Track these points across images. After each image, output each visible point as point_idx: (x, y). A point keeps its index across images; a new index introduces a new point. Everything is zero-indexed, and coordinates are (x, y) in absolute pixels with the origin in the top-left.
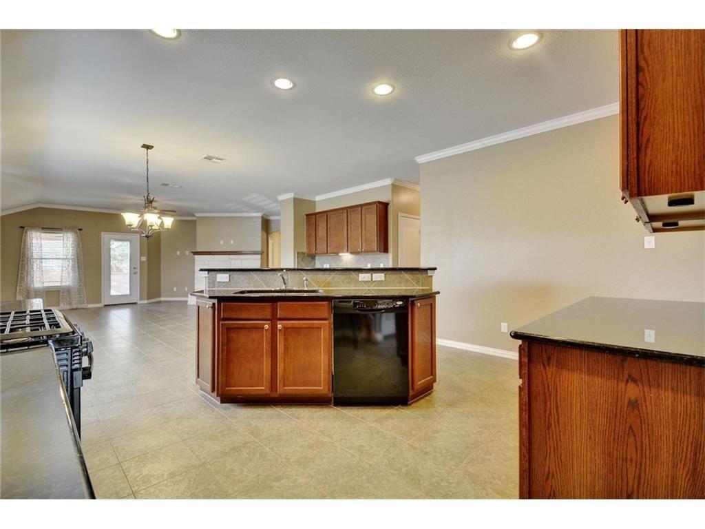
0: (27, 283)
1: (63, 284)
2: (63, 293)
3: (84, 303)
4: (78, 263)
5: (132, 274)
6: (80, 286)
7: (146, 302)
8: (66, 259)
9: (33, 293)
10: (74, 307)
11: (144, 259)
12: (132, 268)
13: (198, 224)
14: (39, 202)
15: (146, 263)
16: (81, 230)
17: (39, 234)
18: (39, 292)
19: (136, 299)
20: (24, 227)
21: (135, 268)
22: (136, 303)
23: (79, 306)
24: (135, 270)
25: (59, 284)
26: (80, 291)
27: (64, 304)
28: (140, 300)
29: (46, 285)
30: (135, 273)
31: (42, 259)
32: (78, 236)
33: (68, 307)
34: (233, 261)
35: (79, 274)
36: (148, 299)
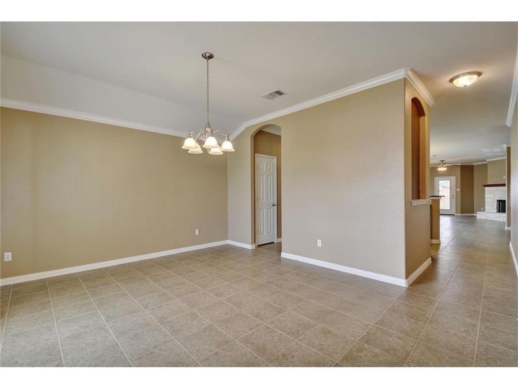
5: (451, 198)
12: (451, 195)
15: (460, 193)
19: (453, 212)
22: (454, 215)
28: (456, 213)
36: (461, 213)
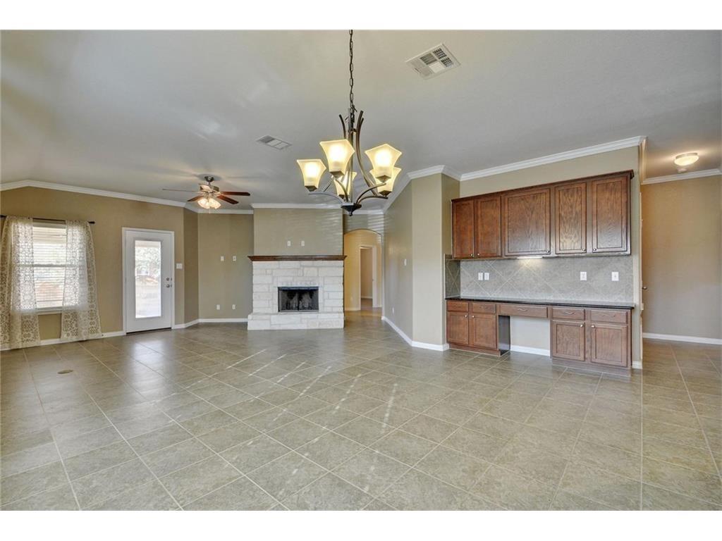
0: (9, 304)
1: (67, 304)
2: (66, 317)
3: (97, 332)
4: (89, 272)
6: (92, 306)
7: (183, 326)
8: (71, 266)
9: (19, 320)
10: (85, 339)
11: (180, 266)
13: (255, 218)
14: (31, 179)
16: (93, 223)
17: (28, 228)
18: (29, 317)
20: (5, 217)
21: (168, 279)
23: (91, 337)
24: (169, 283)
25: (59, 304)
26: (91, 314)
27: (68, 335)
29: (39, 306)
30: (168, 287)
31: (33, 266)
32: (88, 232)
33: (75, 339)
34: (305, 269)
35: (91, 289)
